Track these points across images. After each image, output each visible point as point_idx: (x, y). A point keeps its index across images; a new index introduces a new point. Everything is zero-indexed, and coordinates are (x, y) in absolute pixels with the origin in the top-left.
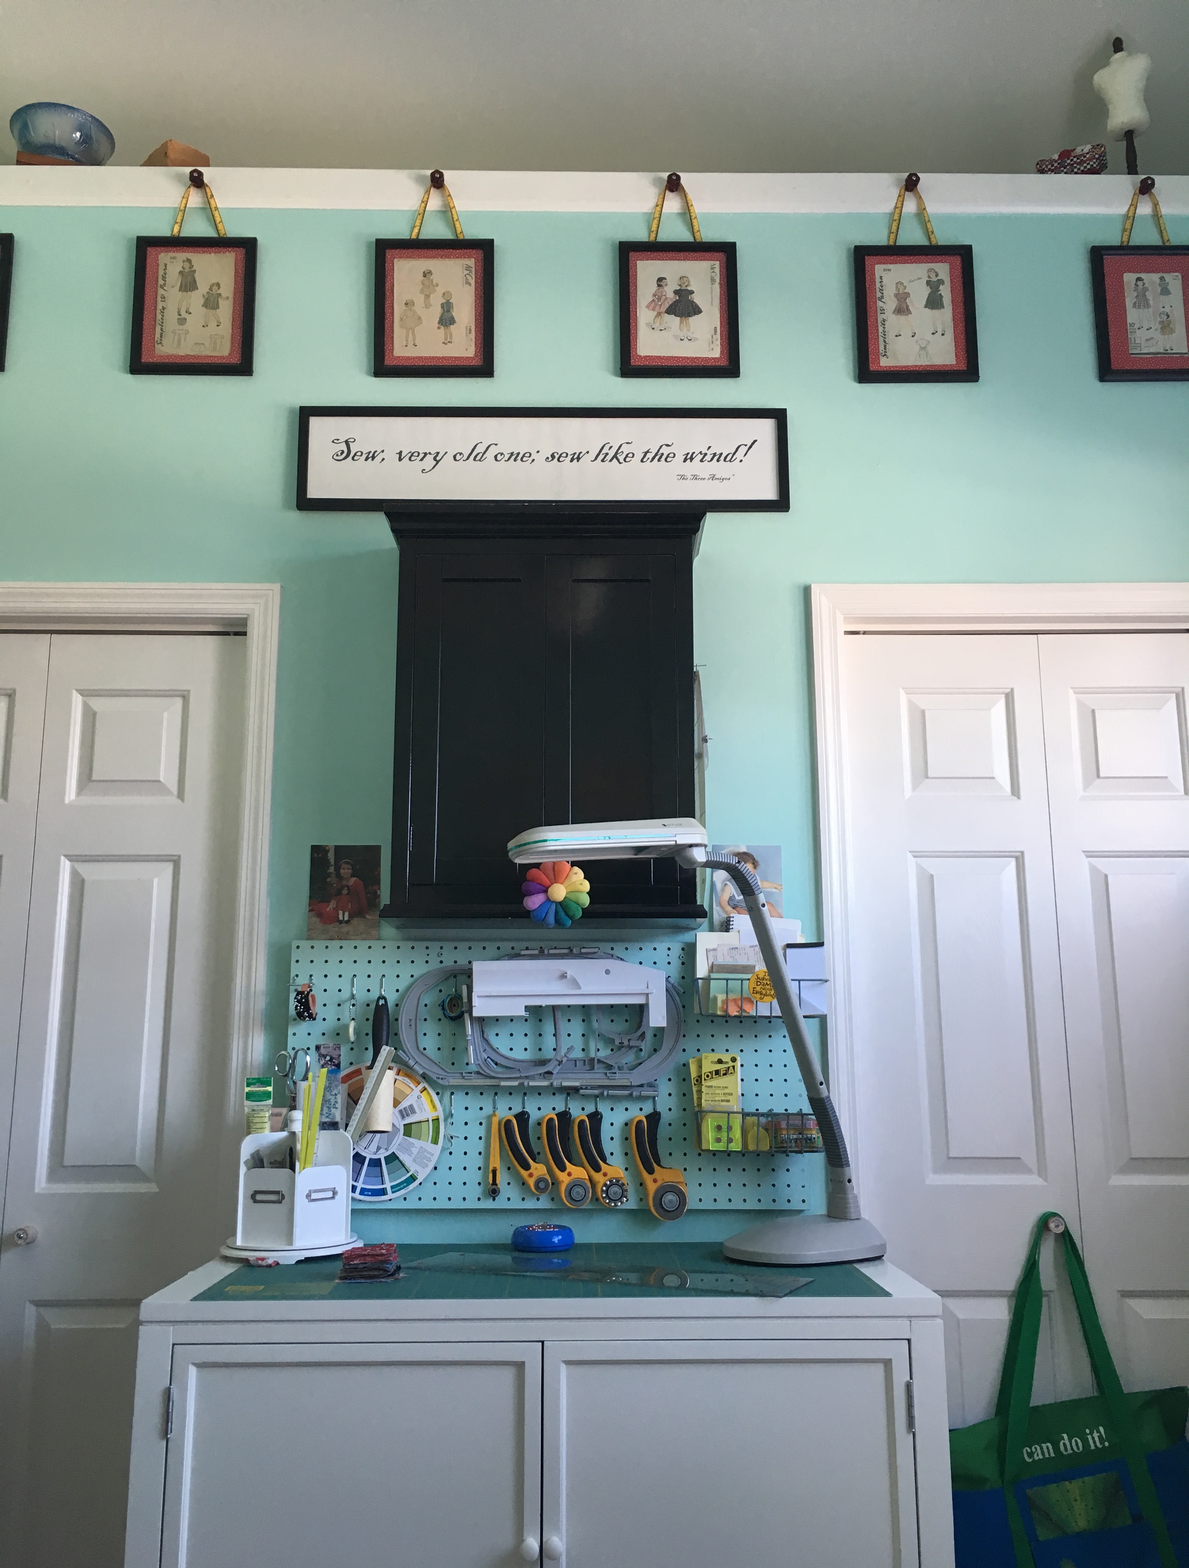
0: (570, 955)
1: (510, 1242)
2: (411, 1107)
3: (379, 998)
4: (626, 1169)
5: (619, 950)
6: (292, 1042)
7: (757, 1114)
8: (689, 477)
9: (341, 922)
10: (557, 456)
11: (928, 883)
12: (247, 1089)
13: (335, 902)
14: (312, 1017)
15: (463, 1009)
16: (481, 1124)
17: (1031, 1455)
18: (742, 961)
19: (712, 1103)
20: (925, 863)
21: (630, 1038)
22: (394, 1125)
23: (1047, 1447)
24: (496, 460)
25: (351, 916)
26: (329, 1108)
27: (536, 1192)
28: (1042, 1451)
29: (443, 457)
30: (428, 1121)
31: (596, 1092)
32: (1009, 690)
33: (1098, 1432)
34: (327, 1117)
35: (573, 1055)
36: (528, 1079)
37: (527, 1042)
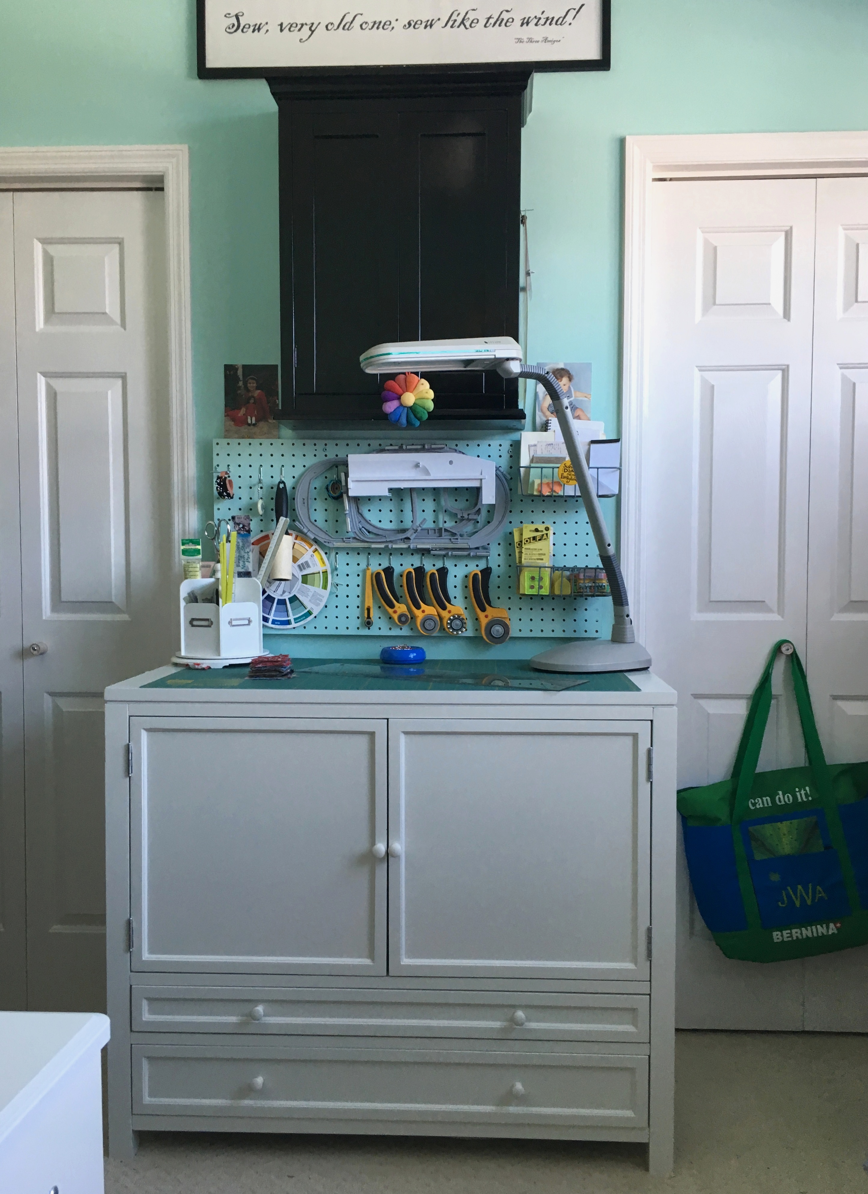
0: (423, 450)
1: (379, 658)
2: (307, 563)
3: (280, 483)
4: (466, 608)
5: (462, 445)
6: (217, 515)
7: (565, 568)
8: (525, 40)
9: (249, 425)
10: (413, 24)
11: (709, 391)
12: (182, 547)
13: (245, 409)
14: (230, 496)
15: (342, 491)
16: (358, 575)
17: (754, 804)
18: (555, 454)
19: (530, 561)
20: (707, 375)
21: (469, 513)
22: (293, 575)
23: (767, 800)
24: (362, 28)
25: (257, 420)
26: (244, 562)
27: (399, 624)
28: (762, 802)
29: (316, 28)
30: (319, 573)
31: (443, 553)
32: (788, 228)
33: (805, 790)
34: (242, 568)
35: (425, 526)
36: (392, 543)
37: (392, 516)
